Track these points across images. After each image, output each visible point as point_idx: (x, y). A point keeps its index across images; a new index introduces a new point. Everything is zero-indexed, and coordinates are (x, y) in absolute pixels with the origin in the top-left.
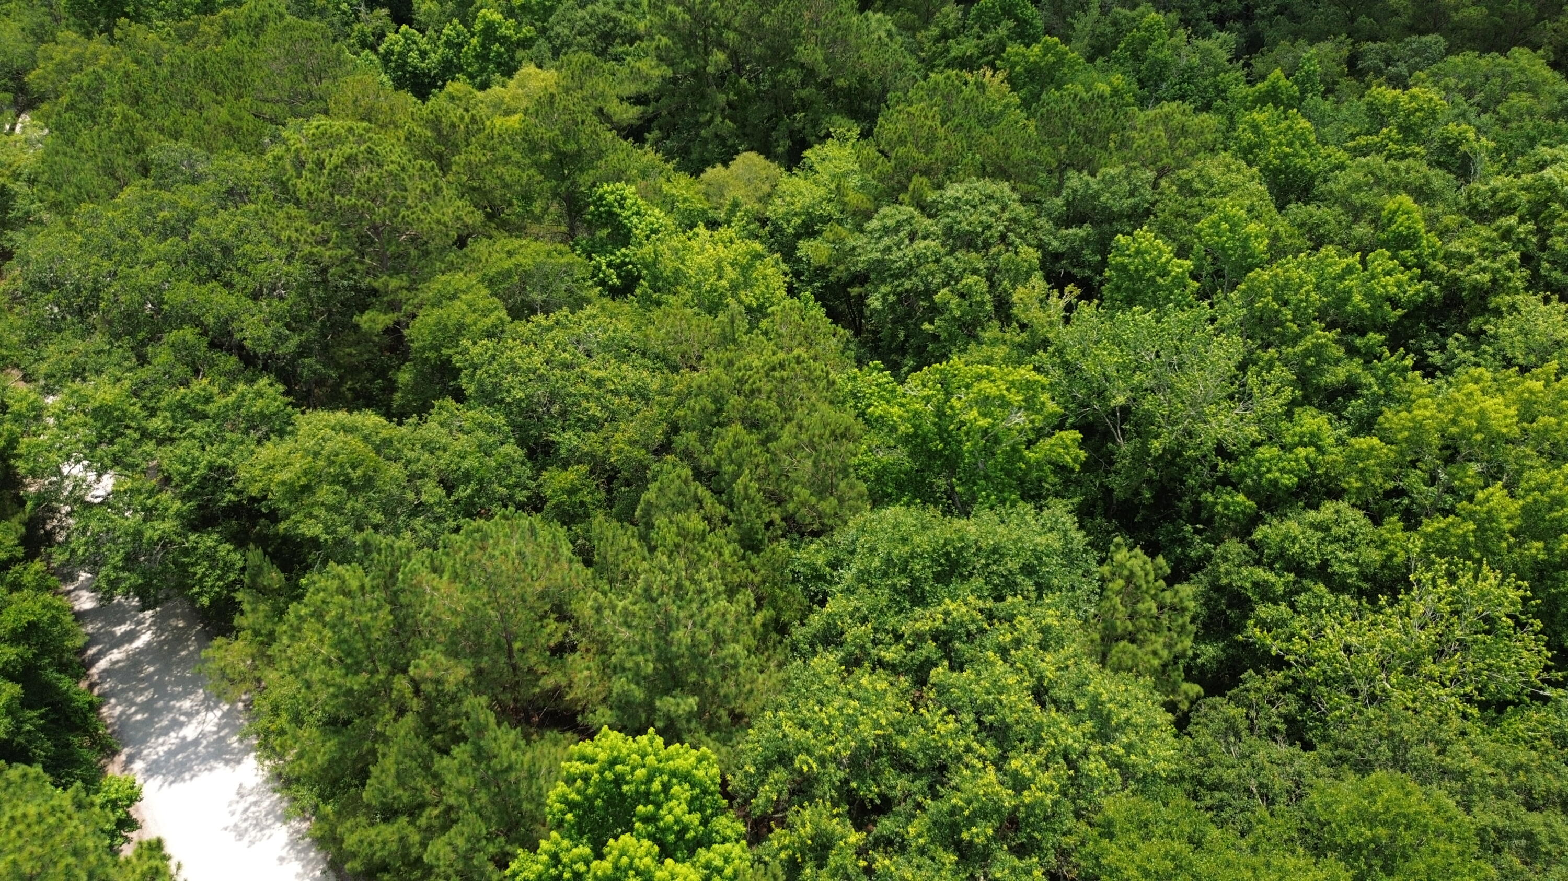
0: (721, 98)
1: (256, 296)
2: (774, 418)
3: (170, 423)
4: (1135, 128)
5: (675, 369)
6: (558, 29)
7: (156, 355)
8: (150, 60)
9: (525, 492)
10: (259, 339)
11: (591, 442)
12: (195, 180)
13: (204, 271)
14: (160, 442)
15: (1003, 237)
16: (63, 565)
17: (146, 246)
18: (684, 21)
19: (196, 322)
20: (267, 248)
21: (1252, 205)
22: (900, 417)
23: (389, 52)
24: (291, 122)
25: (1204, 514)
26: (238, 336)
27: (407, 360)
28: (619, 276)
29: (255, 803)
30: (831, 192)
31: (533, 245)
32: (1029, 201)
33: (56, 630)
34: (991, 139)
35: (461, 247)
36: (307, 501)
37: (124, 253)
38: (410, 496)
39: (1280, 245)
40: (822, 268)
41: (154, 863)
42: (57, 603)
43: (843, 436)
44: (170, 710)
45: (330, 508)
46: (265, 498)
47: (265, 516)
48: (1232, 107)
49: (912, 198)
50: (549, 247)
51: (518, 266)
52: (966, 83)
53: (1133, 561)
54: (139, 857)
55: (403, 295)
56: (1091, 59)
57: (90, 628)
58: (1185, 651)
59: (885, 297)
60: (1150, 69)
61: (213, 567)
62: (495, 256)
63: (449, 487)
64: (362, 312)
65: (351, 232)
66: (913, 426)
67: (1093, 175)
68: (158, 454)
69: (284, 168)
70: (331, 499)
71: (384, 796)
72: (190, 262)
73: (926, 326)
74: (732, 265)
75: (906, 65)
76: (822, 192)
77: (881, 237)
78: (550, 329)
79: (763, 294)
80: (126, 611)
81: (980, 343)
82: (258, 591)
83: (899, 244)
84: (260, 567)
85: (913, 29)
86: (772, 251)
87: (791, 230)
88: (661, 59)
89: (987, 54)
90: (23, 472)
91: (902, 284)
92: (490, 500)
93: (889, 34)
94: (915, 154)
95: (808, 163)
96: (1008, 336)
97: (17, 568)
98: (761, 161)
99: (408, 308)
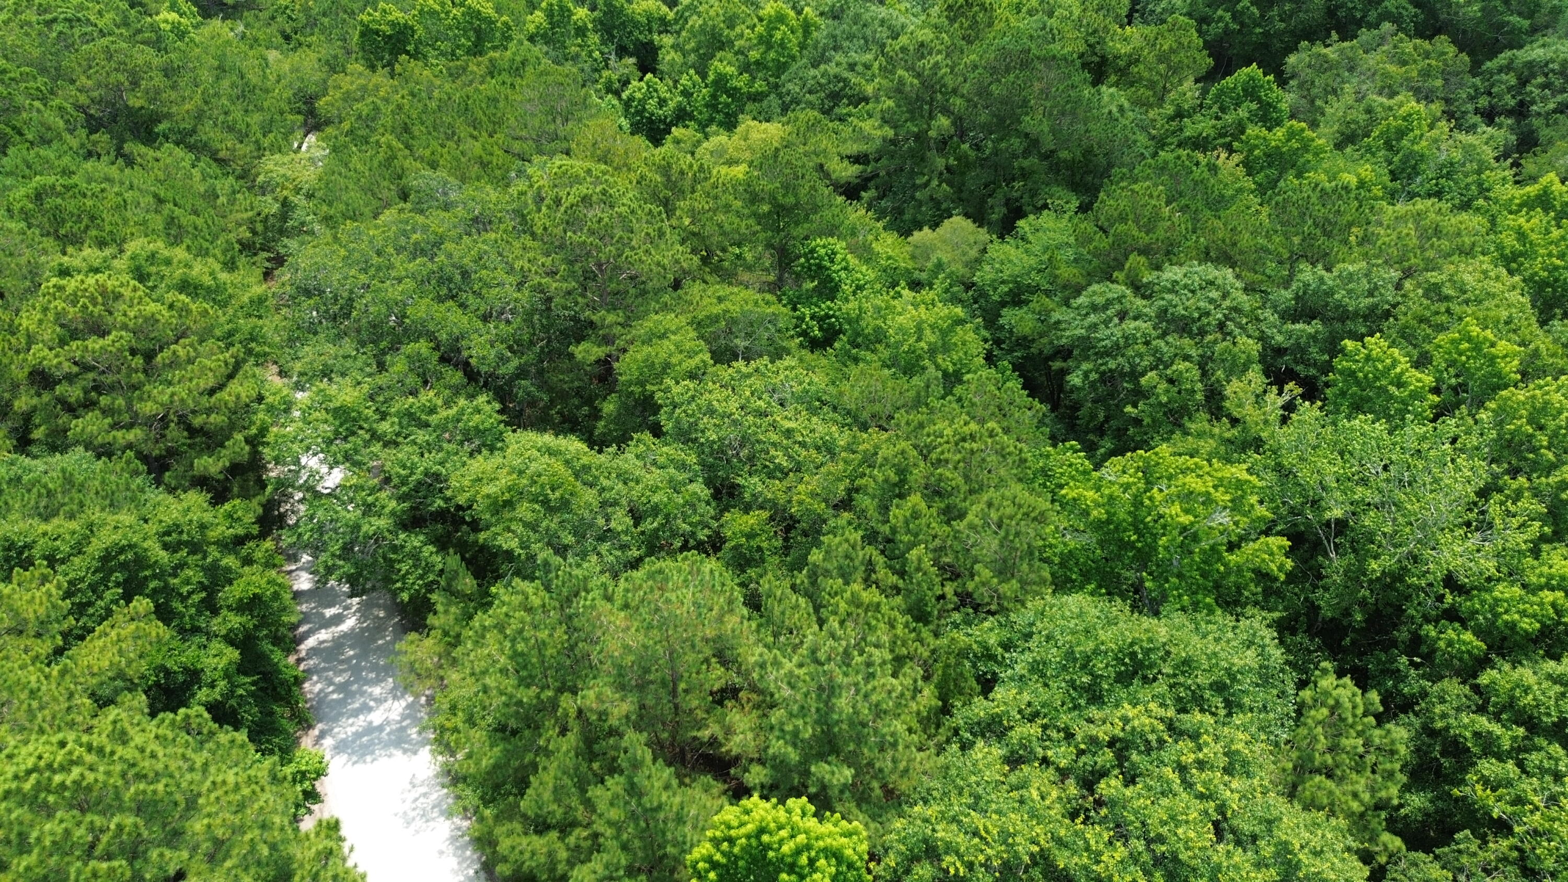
0: (940, 163)
1: (486, 318)
2: (957, 489)
3: (397, 428)
4: (1380, 224)
5: (864, 427)
6: (790, 86)
7: (393, 364)
8: (423, 95)
9: (706, 531)
10: (484, 358)
11: (774, 490)
12: (447, 207)
13: (444, 291)
14: (386, 445)
15: (1221, 326)
16: (291, 546)
17: (398, 265)
18: (912, 85)
19: (431, 337)
20: (500, 275)
21: (1510, 317)
22: (1094, 501)
23: (631, 99)
24: (536, 159)
25: (1424, 649)
26: (465, 354)
27: (612, 391)
28: (821, 329)
29: (425, 795)
30: (1041, 262)
31: (743, 294)
32: (1254, 290)
33: (276, 605)
34: (1218, 223)
35: (675, 289)
36: (507, 515)
37: (379, 269)
38: (601, 521)
39: (1539, 363)
40: (1025, 338)
41: (330, 844)
42: (280, 580)
43: (1035, 519)
44: (363, 694)
45: (526, 525)
46: (470, 507)
47: (468, 524)
48: (1495, 208)
49: (1127, 277)
50: (758, 296)
51: (726, 311)
52: (1197, 164)
53: (1340, 691)
54: (317, 834)
55: (617, 330)
56: (1339, 146)
57: (304, 607)
58: (1390, 799)
59: (1086, 375)
60: (1405, 161)
61: (415, 566)
62: (706, 301)
63: (637, 516)
64: (578, 342)
65: (577, 266)
66: (1107, 512)
67: (1328, 270)
68: (383, 455)
69: (526, 204)
70: (529, 517)
71: (540, 808)
72: (433, 282)
73: (1129, 409)
74: (932, 327)
75: (1135, 142)
76: (1033, 261)
77: (1087, 314)
78: (749, 376)
79: (960, 359)
80: (337, 595)
81: (1186, 433)
82: (452, 594)
83: (1106, 323)
84: (456, 572)
85: (1145, 105)
86: (974, 316)
87: (996, 298)
88: (885, 121)
89: (1223, 135)
90: (268, 458)
91: (1106, 364)
92: (674, 535)
93: (1121, 109)
94: (1135, 233)
95: (1021, 232)
96: (1216, 431)
97: (251, 544)
98: (968, 225)
99: (620, 343)
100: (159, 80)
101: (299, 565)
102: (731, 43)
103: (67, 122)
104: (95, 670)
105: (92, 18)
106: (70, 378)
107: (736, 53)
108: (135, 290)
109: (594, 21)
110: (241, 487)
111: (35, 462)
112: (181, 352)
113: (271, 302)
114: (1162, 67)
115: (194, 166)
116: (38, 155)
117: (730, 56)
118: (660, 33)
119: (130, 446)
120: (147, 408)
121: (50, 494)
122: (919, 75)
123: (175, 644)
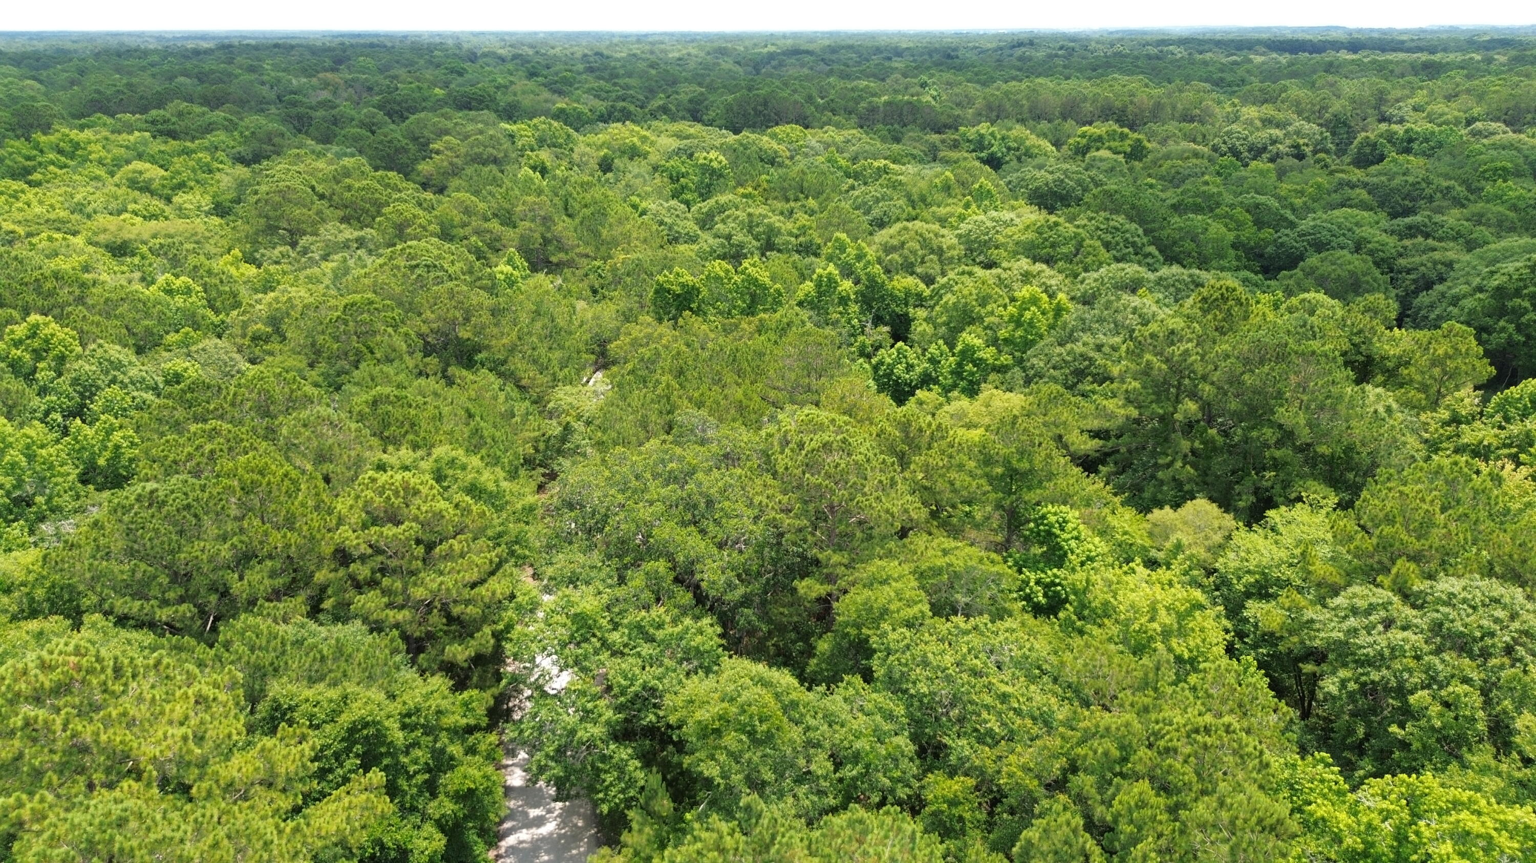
0: (1185, 445)
1: (721, 546)
2: (1188, 786)
3: (626, 639)
5: (1086, 704)
6: (1034, 361)
7: (632, 579)
8: (697, 345)
9: (907, 790)
10: (714, 583)
11: (983, 756)
12: (703, 442)
13: (689, 516)
14: (614, 654)
15: (1509, 650)
16: (512, 740)
17: (652, 488)
18: (1160, 369)
19: (670, 557)
20: (740, 507)
22: (1349, 826)
23: (881, 363)
24: (788, 407)
26: (698, 577)
27: (828, 630)
28: (1045, 596)
30: (1293, 556)
31: (968, 550)
33: (487, 800)
34: (1504, 538)
35: (901, 538)
36: (713, 742)
37: (635, 491)
38: (802, 762)
40: (1272, 634)
43: (1272, 829)
45: (731, 754)
46: (679, 728)
47: (675, 744)
49: (1394, 582)
50: (983, 554)
51: (950, 565)
52: (1478, 472)
55: (841, 570)
57: (512, 804)
59: (1343, 683)
61: (619, 779)
62: (930, 553)
63: (838, 763)
64: (802, 578)
65: (811, 507)
66: (1364, 842)
68: (609, 665)
69: (772, 444)
70: (734, 746)
72: (680, 507)
73: (1394, 729)
74: (1168, 609)
75: (1404, 443)
76: (1283, 554)
77: (1346, 617)
78: (967, 632)
79: (1198, 647)
80: (543, 797)
81: (1464, 766)
82: (649, 814)
83: (1369, 629)
84: (656, 792)
85: (1418, 408)
86: (1215, 604)
87: (1240, 587)
88: (1129, 401)
89: (1510, 446)
90: (508, 653)
91: (1368, 674)
92: (872, 788)
93: (1389, 410)
94: (1404, 537)
95: (1271, 522)
96: (1504, 767)
97: (478, 735)
98: (1213, 509)
99: (842, 583)
100: (486, 318)
101: (516, 761)
102: (981, 319)
103: (409, 346)
104: (323, 833)
105: (446, 266)
106: (363, 558)
107: (985, 328)
108: (431, 488)
109: (856, 293)
110: (480, 677)
111: (321, 628)
112: (457, 547)
113: (540, 512)
114: (1437, 371)
115: (501, 390)
116: (381, 371)
117: (979, 330)
118: (915, 306)
119: (397, 626)
120: (419, 593)
121: (323, 659)
122: (1167, 361)
123: (395, 820)
